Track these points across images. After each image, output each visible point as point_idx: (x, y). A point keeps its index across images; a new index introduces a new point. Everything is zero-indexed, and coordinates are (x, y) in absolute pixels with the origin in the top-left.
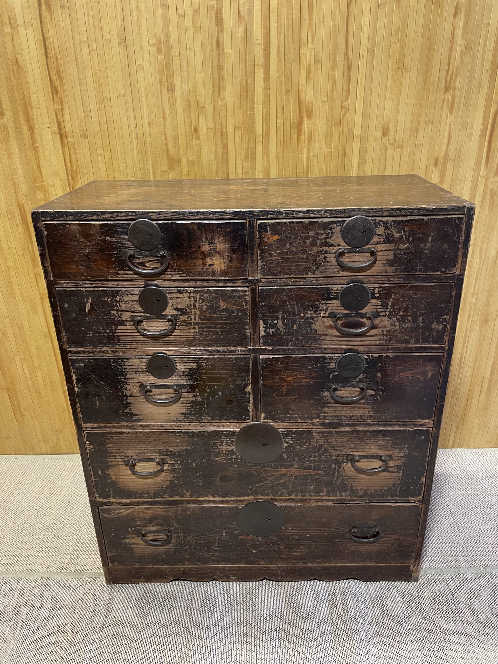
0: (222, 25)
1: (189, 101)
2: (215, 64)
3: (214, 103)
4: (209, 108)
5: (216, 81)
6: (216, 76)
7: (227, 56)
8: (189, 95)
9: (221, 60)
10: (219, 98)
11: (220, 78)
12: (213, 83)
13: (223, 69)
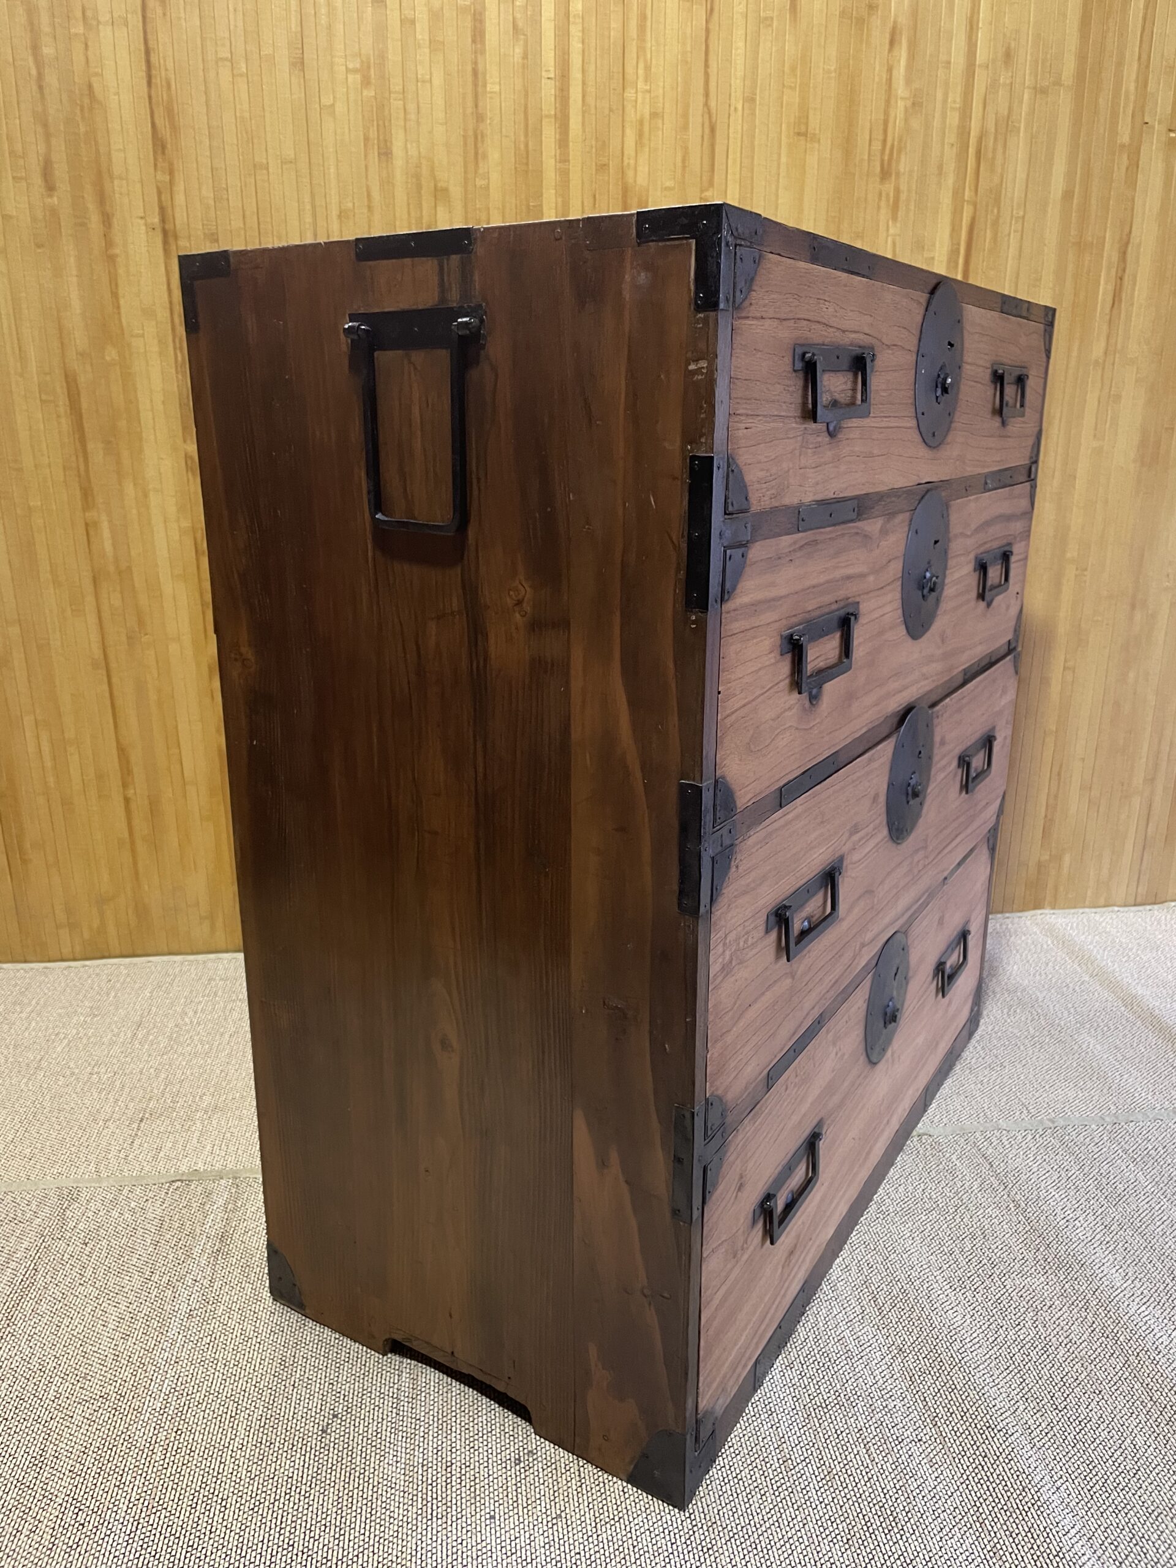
0: (483, 42)
1: (418, 177)
2: (469, 111)
3: (465, 183)
4: (456, 191)
5: (471, 141)
6: (471, 133)
7: (491, 98)
8: (419, 166)
9: (480, 104)
10: (476, 172)
11: (478, 137)
12: (465, 144)
13: (483, 121)
